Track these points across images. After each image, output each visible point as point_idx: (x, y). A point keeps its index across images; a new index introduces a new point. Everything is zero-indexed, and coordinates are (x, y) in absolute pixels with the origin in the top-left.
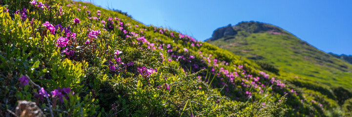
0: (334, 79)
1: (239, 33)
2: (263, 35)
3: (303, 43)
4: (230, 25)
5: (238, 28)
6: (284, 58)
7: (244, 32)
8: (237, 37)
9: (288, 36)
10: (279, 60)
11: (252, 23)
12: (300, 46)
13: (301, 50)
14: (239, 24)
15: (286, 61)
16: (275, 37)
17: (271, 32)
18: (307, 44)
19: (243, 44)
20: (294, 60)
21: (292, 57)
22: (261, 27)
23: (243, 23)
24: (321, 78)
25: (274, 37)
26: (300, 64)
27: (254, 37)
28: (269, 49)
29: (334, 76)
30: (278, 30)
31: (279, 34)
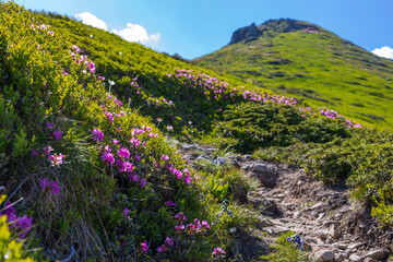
0: (388, 87)
1: (265, 33)
2: (295, 34)
3: (347, 43)
4: (254, 24)
5: (264, 27)
6: (319, 62)
7: (271, 31)
8: (261, 38)
9: (327, 35)
10: (311, 65)
11: (282, 20)
12: (342, 46)
13: (343, 52)
14: (266, 23)
15: (321, 66)
16: (311, 36)
17: (304, 31)
18: (352, 44)
19: (266, 46)
20: (332, 63)
21: (331, 60)
22: (293, 25)
23: (270, 21)
24: (369, 87)
25: (308, 36)
26: (341, 69)
27: (283, 37)
28: (300, 51)
29: (388, 84)
30: (315, 28)
31: (316, 32)
